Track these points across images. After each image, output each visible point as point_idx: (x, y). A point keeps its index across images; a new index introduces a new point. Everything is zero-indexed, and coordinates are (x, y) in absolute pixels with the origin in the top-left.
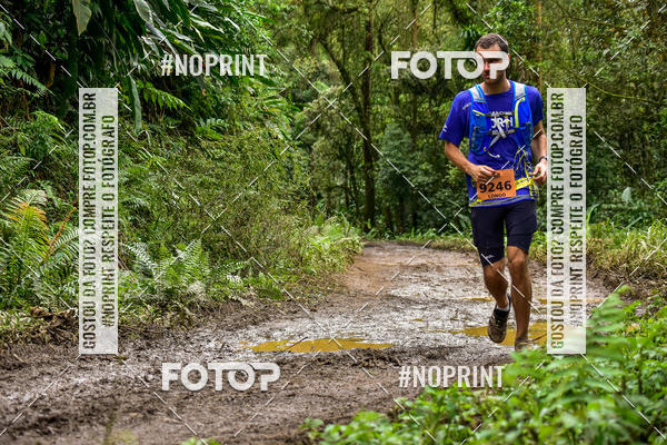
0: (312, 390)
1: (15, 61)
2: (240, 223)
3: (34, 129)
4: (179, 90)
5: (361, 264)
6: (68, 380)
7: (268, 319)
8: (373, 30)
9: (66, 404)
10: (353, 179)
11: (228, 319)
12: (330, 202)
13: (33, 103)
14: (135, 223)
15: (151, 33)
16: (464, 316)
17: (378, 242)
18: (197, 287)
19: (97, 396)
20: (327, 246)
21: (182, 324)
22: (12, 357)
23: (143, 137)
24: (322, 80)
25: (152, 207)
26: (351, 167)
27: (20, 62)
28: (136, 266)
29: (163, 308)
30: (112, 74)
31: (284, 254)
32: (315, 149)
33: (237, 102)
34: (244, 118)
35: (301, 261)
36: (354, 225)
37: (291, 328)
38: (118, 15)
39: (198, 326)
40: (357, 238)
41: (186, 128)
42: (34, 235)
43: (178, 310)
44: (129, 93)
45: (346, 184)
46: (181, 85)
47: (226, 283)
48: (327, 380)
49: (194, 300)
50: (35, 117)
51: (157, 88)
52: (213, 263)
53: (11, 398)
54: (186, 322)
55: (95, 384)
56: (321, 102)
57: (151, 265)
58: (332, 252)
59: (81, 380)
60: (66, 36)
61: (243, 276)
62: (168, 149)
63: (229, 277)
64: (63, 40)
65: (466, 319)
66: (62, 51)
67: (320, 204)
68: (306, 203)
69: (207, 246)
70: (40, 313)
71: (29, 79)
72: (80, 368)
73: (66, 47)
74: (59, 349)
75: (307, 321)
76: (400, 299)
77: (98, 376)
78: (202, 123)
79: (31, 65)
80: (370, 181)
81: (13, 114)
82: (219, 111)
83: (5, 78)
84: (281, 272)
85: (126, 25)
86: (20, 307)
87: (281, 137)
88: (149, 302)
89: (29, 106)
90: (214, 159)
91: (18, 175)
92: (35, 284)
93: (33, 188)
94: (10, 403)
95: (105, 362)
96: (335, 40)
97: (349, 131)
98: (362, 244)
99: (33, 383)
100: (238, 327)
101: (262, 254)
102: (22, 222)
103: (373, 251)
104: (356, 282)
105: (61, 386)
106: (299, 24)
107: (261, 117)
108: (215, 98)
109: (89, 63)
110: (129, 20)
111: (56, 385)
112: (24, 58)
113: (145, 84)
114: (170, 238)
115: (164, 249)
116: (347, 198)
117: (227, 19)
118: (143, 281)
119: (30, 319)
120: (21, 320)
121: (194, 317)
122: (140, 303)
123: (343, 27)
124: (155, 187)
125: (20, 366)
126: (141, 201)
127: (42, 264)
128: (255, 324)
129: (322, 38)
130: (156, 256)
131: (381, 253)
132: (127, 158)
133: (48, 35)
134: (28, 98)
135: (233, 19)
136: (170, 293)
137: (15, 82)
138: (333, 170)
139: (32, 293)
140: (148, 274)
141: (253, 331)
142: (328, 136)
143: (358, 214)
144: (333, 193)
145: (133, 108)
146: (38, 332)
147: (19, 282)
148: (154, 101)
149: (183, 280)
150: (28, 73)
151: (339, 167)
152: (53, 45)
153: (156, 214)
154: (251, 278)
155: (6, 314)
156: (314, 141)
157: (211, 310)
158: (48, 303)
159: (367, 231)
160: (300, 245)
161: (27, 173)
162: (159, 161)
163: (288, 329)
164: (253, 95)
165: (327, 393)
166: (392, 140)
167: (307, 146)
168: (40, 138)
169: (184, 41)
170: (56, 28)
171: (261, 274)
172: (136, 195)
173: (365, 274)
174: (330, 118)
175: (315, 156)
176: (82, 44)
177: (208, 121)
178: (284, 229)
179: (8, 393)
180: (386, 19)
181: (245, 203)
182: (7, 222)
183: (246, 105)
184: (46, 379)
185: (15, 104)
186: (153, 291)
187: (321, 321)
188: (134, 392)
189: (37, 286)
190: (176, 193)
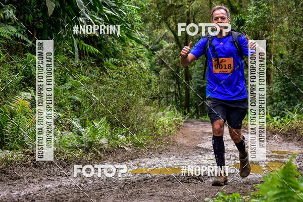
0: (161, 193)
1: (17, 29)
2: (125, 110)
3: (26, 62)
4: (96, 44)
5: (183, 131)
6: (42, 185)
7: (138, 157)
8: (191, 16)
9: (42, 197)
10: (179, 89)
11: (119, 157)
12: (167, 100)
13: (25, 49)
14: (74, 109)
15: (84, 16)
16: (234, 158)
17: (191, 120)
18: (104, 141)
19: (57, 194)
20: (167, 122)
21: (96, 159)
22: (14, 173)
23: (78, 67)
24: (165, 40)
25: (82, 101)
26: (178, 83)
27: (19, 29)
28: (74, 130)
29: (87, 151)
30: (64, 36)
31: (146, 125)
32: (161, 74)
33: (124, 50)
34: (127, 58)
35: (154, 129)
36: (179, 111)
37: (149, 162)
38: (67, 7)
39: (104, 160)
40: (181, 118)
41: (99, 62)
42: (25, 114)
43: (94, 152)
44: (72, 45)
45: (175, 91)
46: (97, 41)
47: (118, 139)
48: (169, 188)
49: (102, 147)
50: (26, 56)
51: (86, 43)
52: (112, 129)
53: (15, 194)
54: (99, 158)
55: (56, 188)
56: (164, 51)
57: (82, 130)
58: (169, 125)
59: (48, 186)
60: (42, 17)
61: (126, 136)
62: (90, 73)
63: (119, 136)
64: (40, 19)
65: (235, 159)
66: (40, 24)
67: (162, 101)
68: (157, 101)
69: (109, 121)
70: (28, 152)
71: (24, 38)
72: (48, 180)
73: (42, 22)
74: (37, 170)
75: (157, 159)
76: (203, 149)
77: (57, 184)
78: (107, 60)
79: (25, 31)
80: (188, 90)
81: (15, 54)
82: (115, 54)
83: (12, 37)
84: (144, 134)
85: (72, 12)
86: (17, 149)
87: (145, 68)
88: (81, 148)
89: (24, 51)
90: (112, 78)
91: (17, 84)
92: (25, 138)
93: (25, 91)
94: (14, 196)
95: (60, 177)
96: (171, 20)
97: (177, 65)
98: (184, 121)
99: (25, 187)
100: (124, 161)
101: (135, 125)
102: (19, 107)
103: (189, 125)
104: (181, 140)
105: (39, 188)
106: (154, 12)
107: (135, 58)
108: (114, 48)
109: (53, 30)
110: (73, 9)
111: (37, 188)
112: (21, 27)
113: (80, 41)
114: (91, 117)
115: (88, 122)
116: (176, 98)
117: (120, 10)
118: (78, 138)
119: (23, 155)
120: (19, 155)
121: (102, 155)
122: (76, 148)
123: (176, 14)
124: (83, 91)
125: (19, 178)
126: (77, 98)
127: (29, 128)
128: (132, 159)
129: (165, 19)
130: (84, 125)
131: (192, 126)
132: (71, 77)
133: (33, 16)
134: (23, 47)
135: (123, 10)
136: (91, 144)
137: (17, 39)
138: (169, 84)
139: (24, 142)
140: (79, 134)
141: (131, 163)
142: (167, 67)
143: (181, 106)
144: (169, 95)
145: (74, 53)
146: (27, 161)
147: (17, 137)
148: (84, 49)
149: (97, 137)
150: (23, 35)
151: (172, 83)
152: (36, 21)
153: (84, 104)
154: (130, 137)
155: (11, 152)
156: (160, 70)
157: (111, 152)
158: (31, 147)
159: (185, 114)
160: (154, 121)
161: (22, 84)
162: (86, 78)
163: (148, 163)
164: (132, 47)
165: (169, 195)
166: (199, 70)
167: (157, 72)
168: (29, 67)
169: (99, 20)
170: (37, 12)
171: (135, 135)
172: (74, 95)
173: (185, 136)
174: (169, 59)
175: (161, 77)
176: (50, 21)
177: (110, 59)
178: (146, 113)
179: (13, 191)
180: (197, 11)
181: (128, 101)
182: (12, 108)
183: (128, 52)
184: (32, 185)
185: (16, 49)
186: (82, 142)
187: (164, 159)
188: (75, 192)
189: (26, 139)
190: (94, 94)
